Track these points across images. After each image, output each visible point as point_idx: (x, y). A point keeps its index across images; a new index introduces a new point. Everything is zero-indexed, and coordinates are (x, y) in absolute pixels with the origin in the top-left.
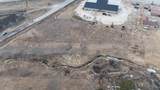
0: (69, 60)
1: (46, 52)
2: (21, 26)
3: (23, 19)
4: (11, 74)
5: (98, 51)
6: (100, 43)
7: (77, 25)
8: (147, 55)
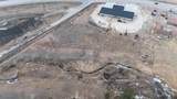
0: (83, 66)
1: (62, 58)
2: (38, 31)
3: (41, 23)
4: (32, 76)
5: (110, 59)
6: (112, 51)
7: (91, 32)
8: (155, 65)
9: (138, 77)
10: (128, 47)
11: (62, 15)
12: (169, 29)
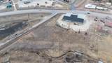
0: (52, 53)
1: (39, 47)
2: (24, 30)
4: (18, 60)
5: (70, 48)
6: (71, 43)
7: (57, 31)
8: (99, 52)
9: (88, 61)
10: (81, 40)
11: (40, 20)
12: (106, 29)
